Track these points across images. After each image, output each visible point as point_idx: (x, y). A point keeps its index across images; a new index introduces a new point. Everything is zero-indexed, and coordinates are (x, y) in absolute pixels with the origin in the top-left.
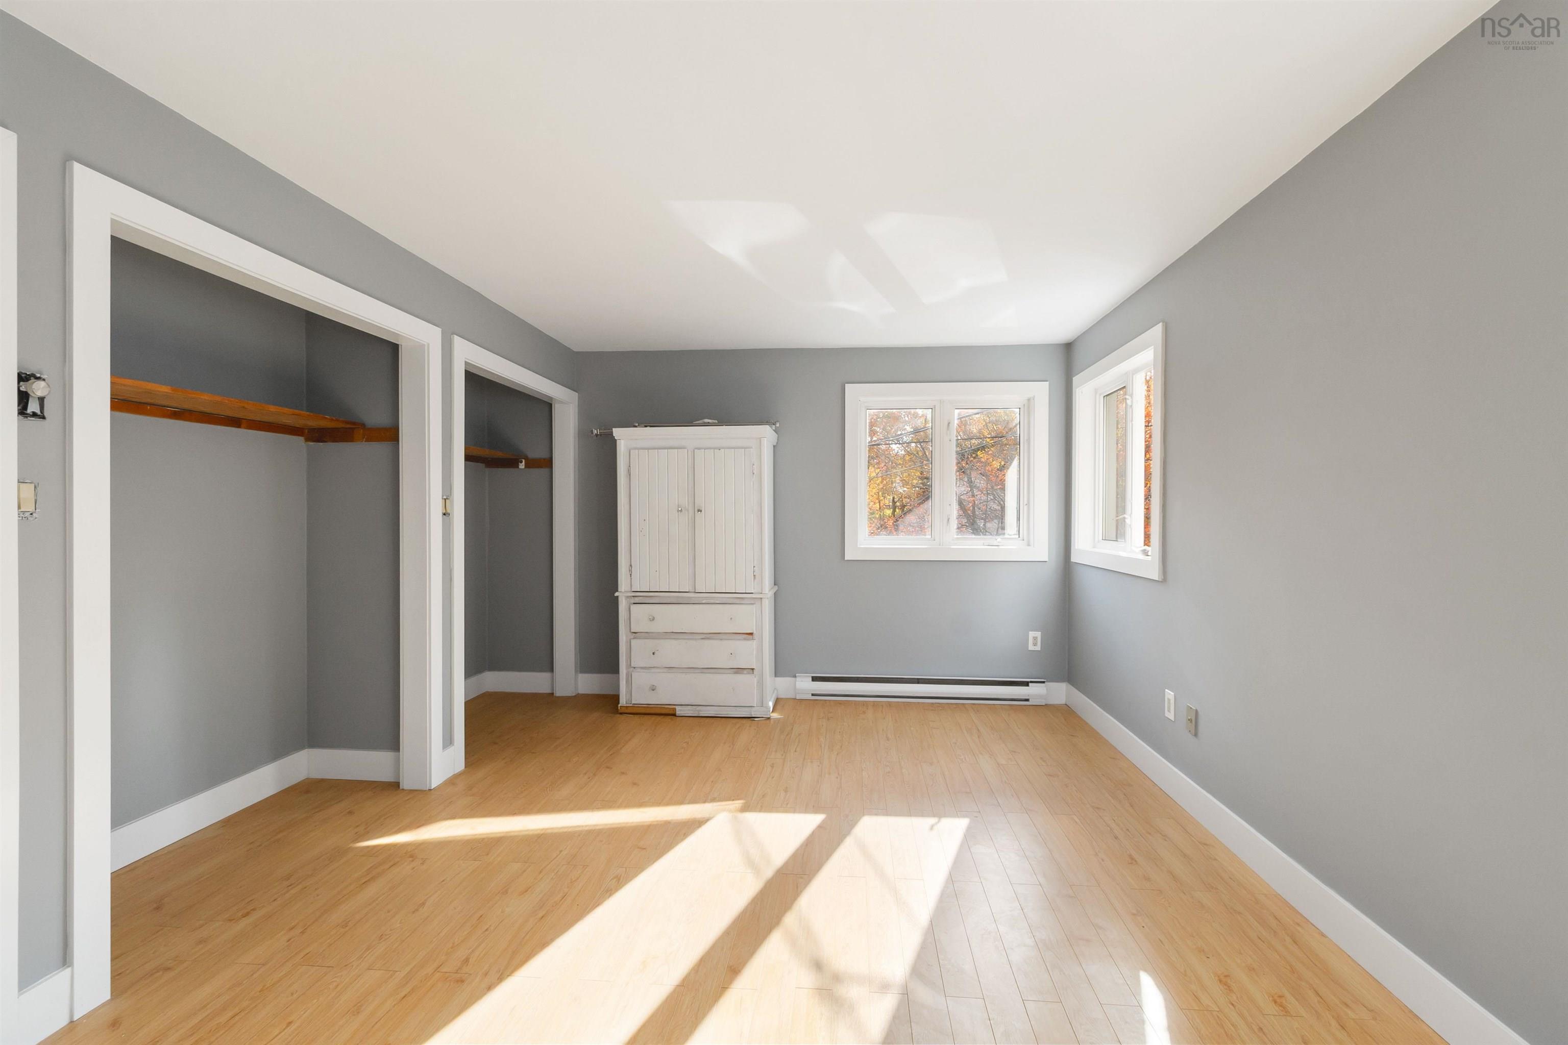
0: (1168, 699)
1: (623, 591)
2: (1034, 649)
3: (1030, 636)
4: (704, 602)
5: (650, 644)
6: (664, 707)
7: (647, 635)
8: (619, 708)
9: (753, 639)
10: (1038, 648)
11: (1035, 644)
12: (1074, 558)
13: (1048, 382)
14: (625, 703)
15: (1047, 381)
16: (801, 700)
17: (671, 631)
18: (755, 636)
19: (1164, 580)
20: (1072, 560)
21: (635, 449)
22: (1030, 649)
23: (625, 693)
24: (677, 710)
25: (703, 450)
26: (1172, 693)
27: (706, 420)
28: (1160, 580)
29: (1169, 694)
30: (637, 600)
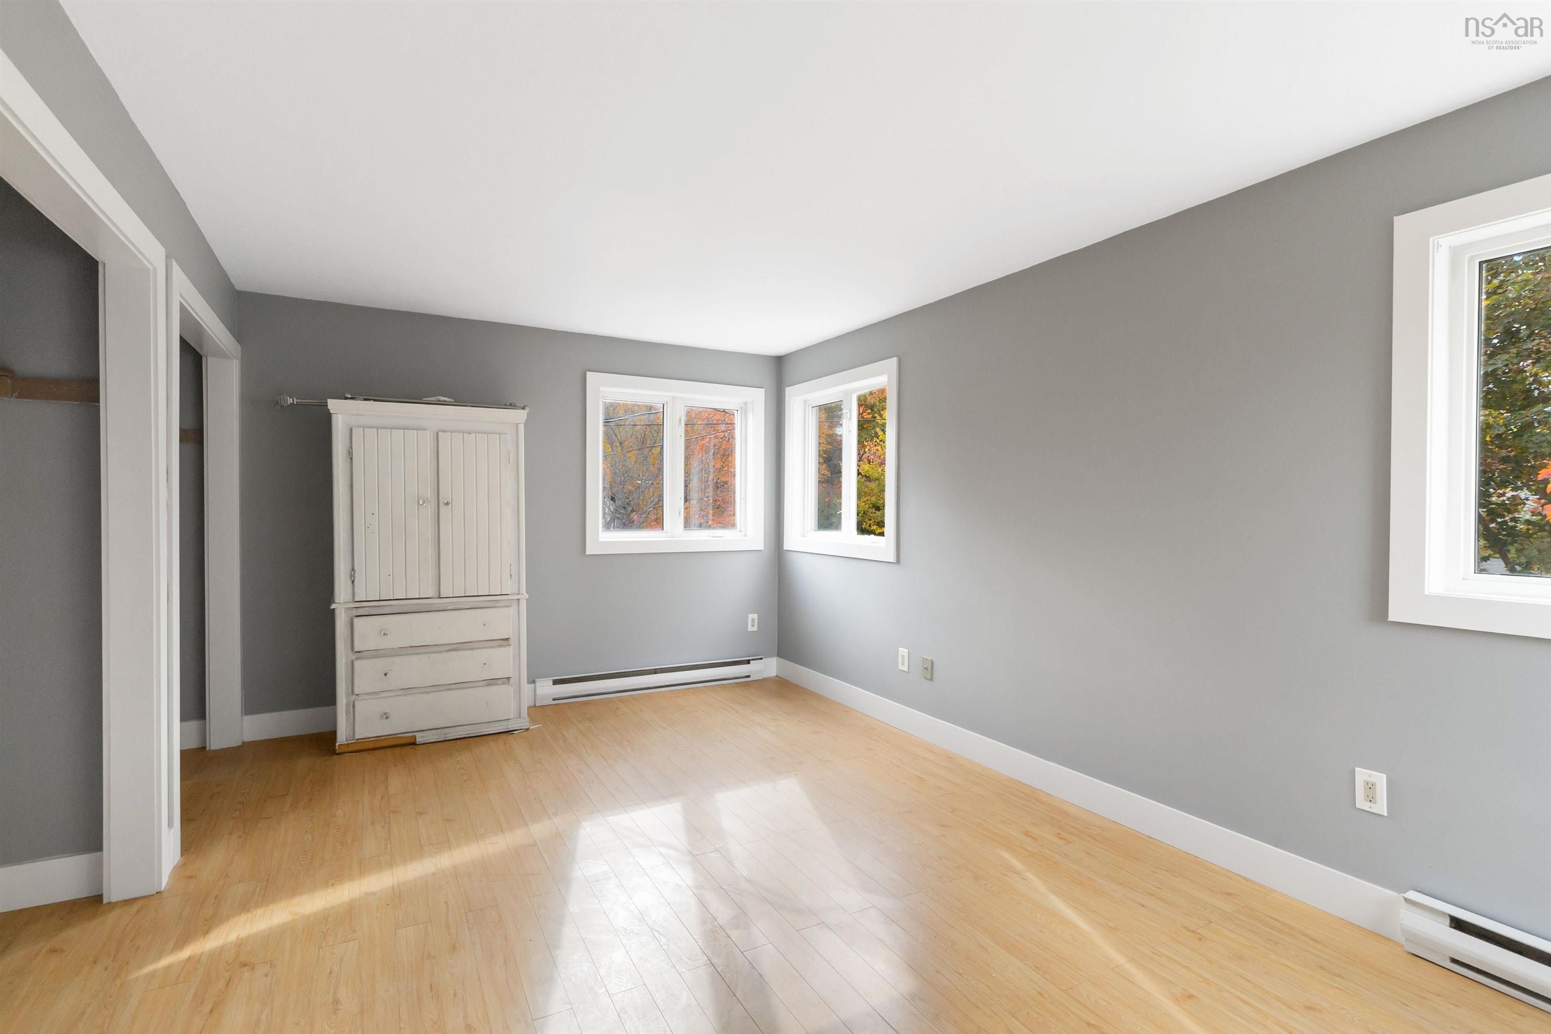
0: (902, 655)
1: (342, 602)
2: (752, 630)
3: (749, 617)
4: (450, 608)
5: (380, 664)
6: (400, 737)
7: (374, 653)
8: (337, 748)
9: (509, 645)
10: (755, 629)
11: (753, 626)
12: (787, 546)
13: (764, 390)
14: (345, 740)
15: (762, 388)
16: (543, 707)
17: (409, 646)
18: (511, 641)
19: (898, 561)
20: (785, 549)
21: (359, 426)
22: (749, 630)
23: (344, 728)
24: (417, 737)
25: (450, 433)
26: (907, 650)
27: (442, 398)
28: (895, 562)
29: (903, 651)
30: (361, 612)
